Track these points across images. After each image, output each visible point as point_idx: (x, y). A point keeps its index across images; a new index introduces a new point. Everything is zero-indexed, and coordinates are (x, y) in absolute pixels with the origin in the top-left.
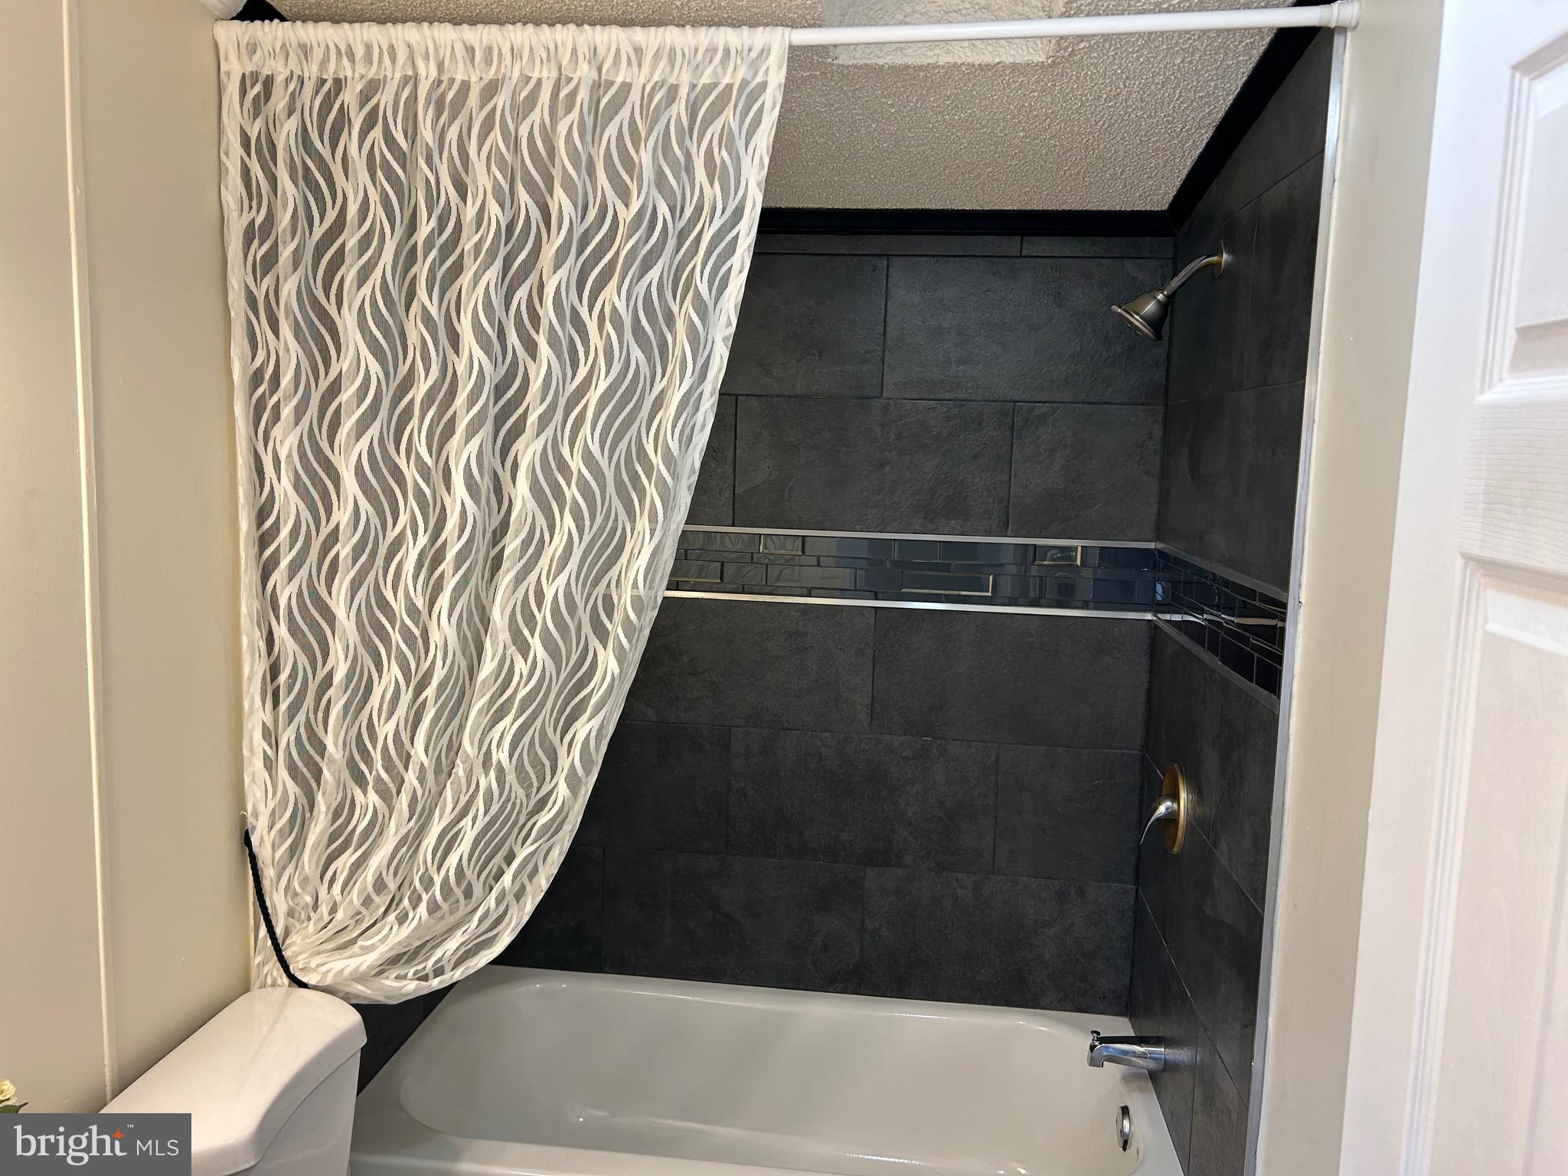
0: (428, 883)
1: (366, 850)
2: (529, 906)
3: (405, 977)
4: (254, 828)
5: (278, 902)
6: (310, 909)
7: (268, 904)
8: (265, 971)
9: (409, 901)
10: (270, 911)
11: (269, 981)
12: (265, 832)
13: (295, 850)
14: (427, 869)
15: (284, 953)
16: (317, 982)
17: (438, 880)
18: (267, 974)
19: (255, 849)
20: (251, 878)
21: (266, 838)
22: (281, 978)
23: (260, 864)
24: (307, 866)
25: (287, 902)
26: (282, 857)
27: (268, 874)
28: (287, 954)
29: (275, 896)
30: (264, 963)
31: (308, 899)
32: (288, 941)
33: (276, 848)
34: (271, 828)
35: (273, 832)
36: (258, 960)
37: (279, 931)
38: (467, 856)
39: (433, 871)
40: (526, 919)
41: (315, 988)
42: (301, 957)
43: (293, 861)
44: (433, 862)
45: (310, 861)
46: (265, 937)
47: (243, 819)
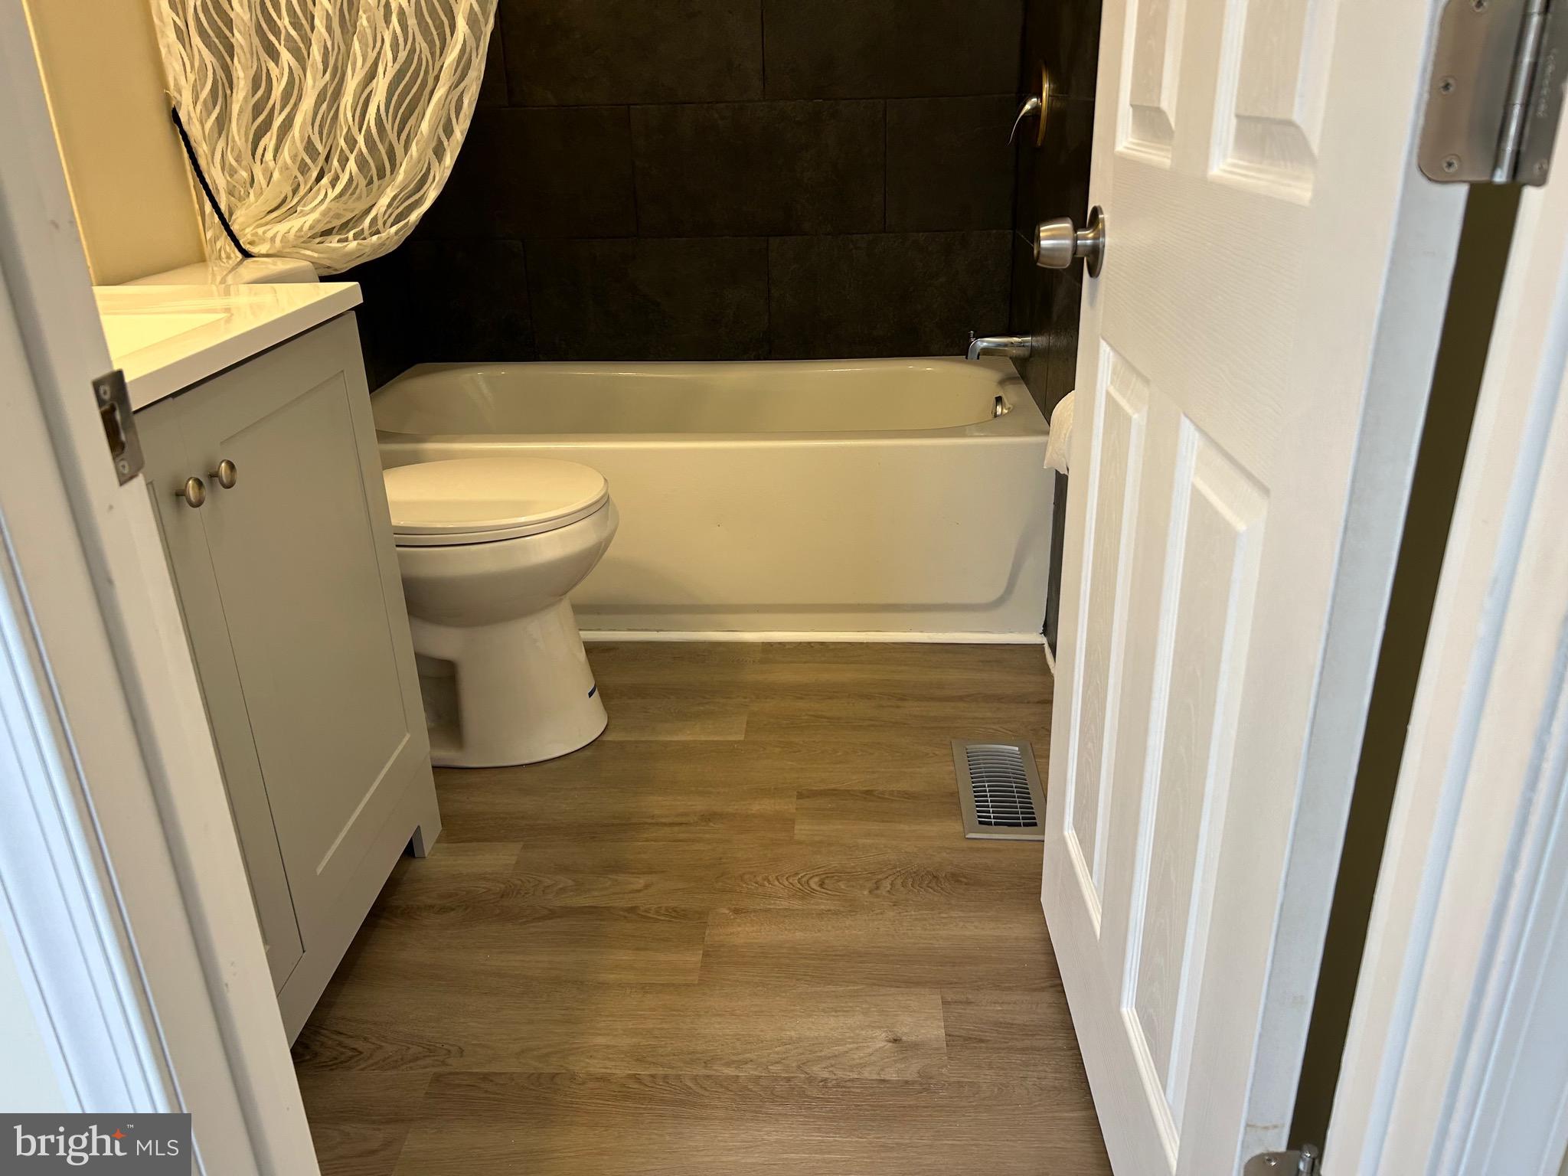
0: (351, 142)
1: (289, 113)
2: (449, 161)
3: (346, 240)
4: (179, 103)
5: (216, 176)
6: (248, 185)
7: (208, 180)
8: (218, 248)
9: (338, 161)
10: (211, 188)
11: (223, 255)
12: (191, 108)
13: (222, 123)
14: (349, 128)
15: (232, 228)
16: (268, 251)
17: (361, 140)
18: (220, 250)
19: (186, 127)
20: (186, 155)
21: (193, 115)
22: (234, 253)
23: (193, 143)
24: (237, 138)
25: (226, 178)
26: (211, 128)
27: (202, 149)
28: (235, 228)
29: (213, 171)
30: (216, 239)
31: (245, 174)
32: (234, 217)
33: (204, 121)
34: (195, 103)
35: (199, 107)
36: (209, 234)
37: (223, 207)
38: (384, 105)
39: (355, 130)
40: (448, 173)
41: (267, 256)
42: (248, 230)
43: (222, 135)
44: (354, 121)
45: (239, 131)
46: (211, 213)
47: (168, 98)
